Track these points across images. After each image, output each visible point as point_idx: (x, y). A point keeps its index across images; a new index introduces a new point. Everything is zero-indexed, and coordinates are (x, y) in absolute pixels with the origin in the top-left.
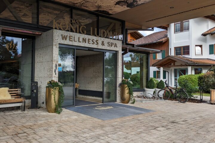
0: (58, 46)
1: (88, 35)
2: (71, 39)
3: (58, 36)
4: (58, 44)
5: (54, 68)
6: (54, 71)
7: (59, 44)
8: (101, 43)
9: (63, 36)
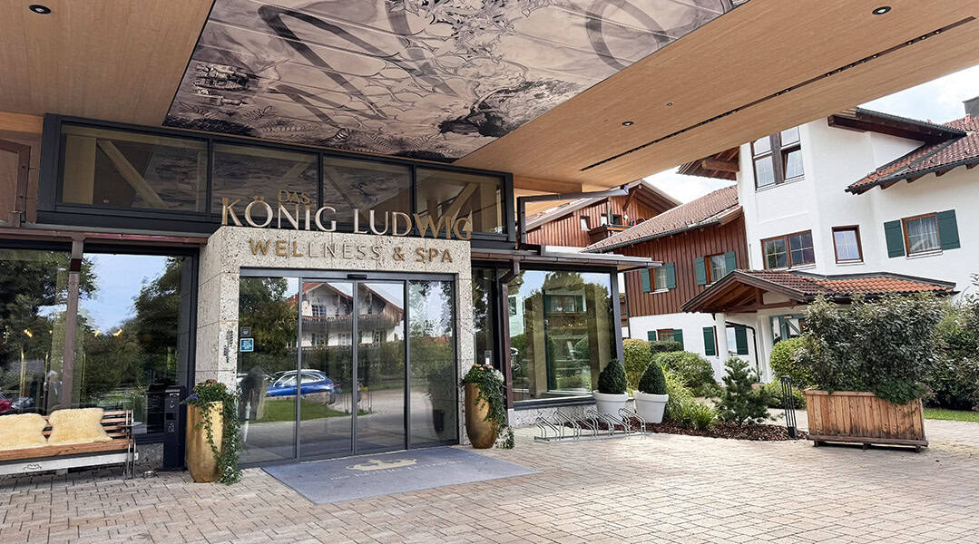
0: (238, 275)
1: (341, 234)
2: (281, 252)
3: (239, 245)
4: (237, 270)
5: (223, 342)
6: (221, 351)
7: (241, 268)
8: (392, 252)
9: (255, 244)
